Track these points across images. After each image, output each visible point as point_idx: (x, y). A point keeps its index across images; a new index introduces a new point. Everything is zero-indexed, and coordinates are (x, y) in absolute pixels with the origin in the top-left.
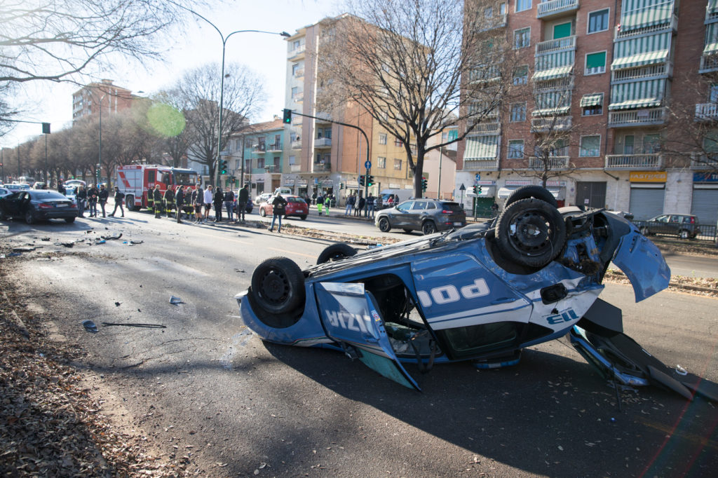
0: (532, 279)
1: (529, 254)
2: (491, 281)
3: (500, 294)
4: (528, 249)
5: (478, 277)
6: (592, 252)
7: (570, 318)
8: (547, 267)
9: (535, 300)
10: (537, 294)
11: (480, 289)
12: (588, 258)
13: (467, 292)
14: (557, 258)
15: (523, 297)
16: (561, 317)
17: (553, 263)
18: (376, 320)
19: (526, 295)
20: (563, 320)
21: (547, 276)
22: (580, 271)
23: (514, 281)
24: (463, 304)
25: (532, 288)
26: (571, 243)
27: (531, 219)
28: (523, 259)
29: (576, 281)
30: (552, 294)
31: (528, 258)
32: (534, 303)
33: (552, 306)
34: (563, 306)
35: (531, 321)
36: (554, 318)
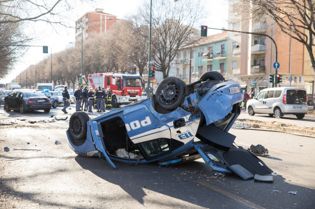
0: (168, 116)
1: (167, 104)
2: (153, 118)
3: (156, 124)
4: (168, 101)
5: (147, 116)
6: (193, 101)
7: (189, 136)
8: (176, 110)
9: (171, 127)
10: (171, 124)
11: (148, 122)
12: (191, 105)
14: (180, 105)
15: (165, 125)
16: (184, 135)
17: (179, 108)
18: (97, 134)
19: (167, 124)
20: (186, 137)
21: (176, 114)
22: (189, 111)
23: (161, 117)
24: (143, 129)
25: (169, 120)
26: (186, 98)
27: (170, 87)
28: (164, 106)
29: (188, 116)
30: (179, 123)
31: (167, 106)
32: (171, 128)
33: (178, 129)
34: (183, 130)
35: (172, 138)
36: (181, 136)
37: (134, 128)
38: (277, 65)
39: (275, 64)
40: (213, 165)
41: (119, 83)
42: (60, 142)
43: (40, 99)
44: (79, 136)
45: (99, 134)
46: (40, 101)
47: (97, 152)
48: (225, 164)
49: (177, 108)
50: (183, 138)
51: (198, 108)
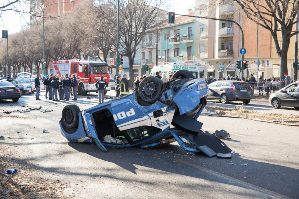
0: (149, 108)
1: (148, 98)
2: (137, 110)
3: (139, 115)
4: (148, 96)
5: (131, 108)
6: (169, 96)
7: (166, 124)
8: (155, 103)
9: (152, 116)
10: (151, 114)
11: (132, 113)
12: (168, 99)
13: (128, 114)
14: (158, 99)
15: (146, 115)
16: (162, 123)
17: (157, 101)
18: (90, 123)
19: (148, 114)
20: (163, 125)
21: (155, 106)
22: (166, 104)
23: (143, 109)
24: (128, 119)
25: (150, 111)
26: (163, 93)
27: (150, 84)
28: (146, 100)
29: (165, 108)
30: (158, 114)
31: (148, 100)
32: (151, 118)
33: (157, 118)
34: (161, 119)
35: (152, 125)
36: (160, 124)
37: (120, 118)
38: (243, 50)
39: (241, 50)
40: (186, 147)
41: (86, 70)
42: (48, 131)
43: (8, 88)
44: (71, 125)
45: (92, 123)
46: (9, 90)
47: (88, 138)
48: (194, 145)
49: (156, 101)
50: (161, 125)
51: (173, 102)
